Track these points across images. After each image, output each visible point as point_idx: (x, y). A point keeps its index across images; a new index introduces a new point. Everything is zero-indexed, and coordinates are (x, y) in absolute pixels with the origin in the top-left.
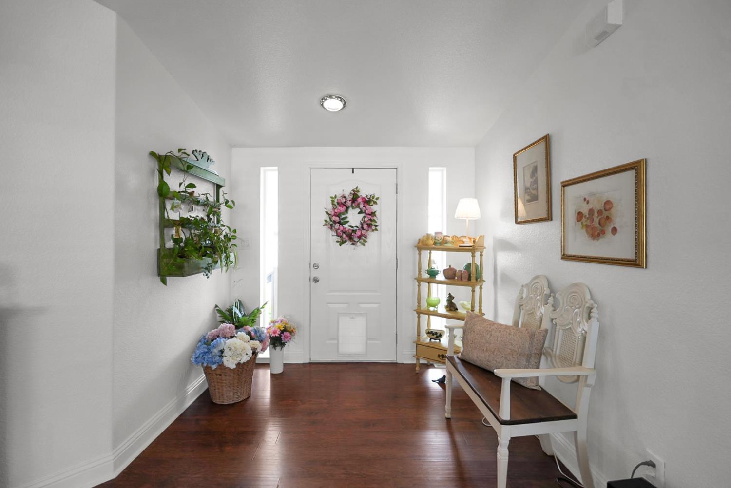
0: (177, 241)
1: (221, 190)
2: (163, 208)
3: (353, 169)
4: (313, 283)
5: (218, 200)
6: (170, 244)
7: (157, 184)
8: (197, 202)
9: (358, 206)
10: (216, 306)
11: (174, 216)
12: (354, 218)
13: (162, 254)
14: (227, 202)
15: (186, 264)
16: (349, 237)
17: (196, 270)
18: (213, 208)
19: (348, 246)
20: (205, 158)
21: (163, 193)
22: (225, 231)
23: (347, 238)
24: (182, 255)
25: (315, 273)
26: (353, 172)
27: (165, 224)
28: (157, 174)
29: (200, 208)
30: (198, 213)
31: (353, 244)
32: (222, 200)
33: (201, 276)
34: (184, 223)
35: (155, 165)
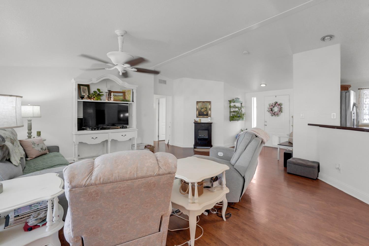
0: (233, 115)
1: (242, 104)
2: (230, 109)
3: (276, 96)
4: (265, 126)
5: (241, 106)
6: (231, 115)
7: (229, 105)
8: (236, 107)
9: (276, 106)
10: (241, 129)
11: (232, 110)
12: (276, 109)
13: (230, 117)
14: (243, 107)
15: (234, 119)
16: (274, 114)
17: (236, 120)
18: (240, 108)
19: (274, 117)
20: (238, 99)
21: (230, 107)
22: (243, 113)
23: (273, 115)
24: (233, 117)
25: (266, 124)
26: (276, 97)
27: (230, 112)
28: (229, 104)
29: (237, 108)
30: (237, 110)
31: (275, 116)
32: (242, 106)
33: (237, 121)
34: (234, 112)
35: (229, 102)
